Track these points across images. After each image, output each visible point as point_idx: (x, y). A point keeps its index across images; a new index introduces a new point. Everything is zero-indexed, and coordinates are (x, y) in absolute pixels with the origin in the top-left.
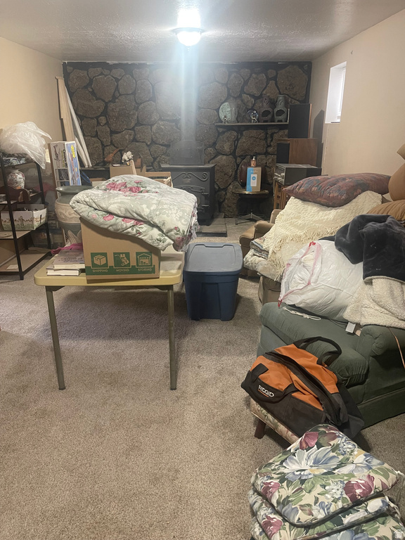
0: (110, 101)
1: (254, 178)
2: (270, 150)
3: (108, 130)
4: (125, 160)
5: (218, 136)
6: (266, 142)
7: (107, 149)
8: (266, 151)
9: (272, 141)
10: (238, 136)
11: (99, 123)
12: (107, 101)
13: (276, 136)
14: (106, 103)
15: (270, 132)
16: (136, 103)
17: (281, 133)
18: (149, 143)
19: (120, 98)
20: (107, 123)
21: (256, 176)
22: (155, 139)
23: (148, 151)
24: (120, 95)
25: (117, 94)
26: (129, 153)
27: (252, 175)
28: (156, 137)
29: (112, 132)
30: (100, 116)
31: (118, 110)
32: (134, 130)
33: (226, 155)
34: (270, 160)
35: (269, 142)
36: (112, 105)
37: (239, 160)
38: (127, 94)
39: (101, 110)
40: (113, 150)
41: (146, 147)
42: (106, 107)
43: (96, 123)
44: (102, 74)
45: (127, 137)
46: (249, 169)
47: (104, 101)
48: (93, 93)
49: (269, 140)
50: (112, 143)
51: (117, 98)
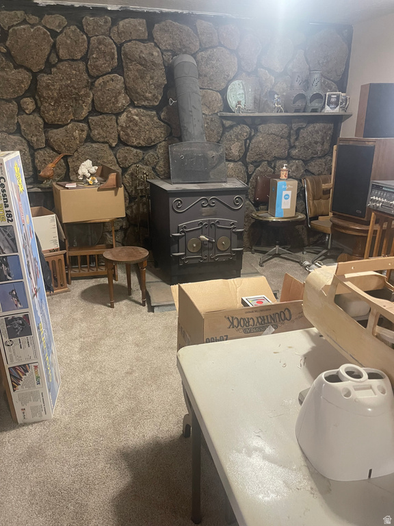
0: (41, 71)
1: (287, 197)
2: (294, 152)
3: (41, 121)
4: (84, 176)
5: (223, 133)
6: (289, 141)
7: (40, 155)
8: (289, 153)
9: (296, 139)
10: (251, 134)
11: (21, 110)
12: (35, 69)
13: (303, 133)
14: (35, 75)
15: (295, 126)
16: (89, 75)
17: (311, 128)
18: (114, 145)
19: (59, 65)
20: (37, 110)
21: (289, 193)
22: (124, 138)
23: (112, 157)
24: (60, 60)
25: (54, 59)
26: (88, 163)
27: (284, 193)
28: (128, 135)
29: (48, 126)
30: (24, 96)
31: (57, 86)
32: (88, 123)
33: (234, 161)
34: (293, 168)
35: (292, 141)
36: (45, 79)
37: (251, 168)
38: (73, 60)
39: (25, 86)
40: (52, 157)
41: (109, 151)
42: (34, 81)
43: (16, 109)
44: (24, 22)
45: (76, 133)
46: (280, 183)
47: (29, 70)
48: (9, 55)
49: (293, 138)
50: (48, 144)
51: (54, 66)
